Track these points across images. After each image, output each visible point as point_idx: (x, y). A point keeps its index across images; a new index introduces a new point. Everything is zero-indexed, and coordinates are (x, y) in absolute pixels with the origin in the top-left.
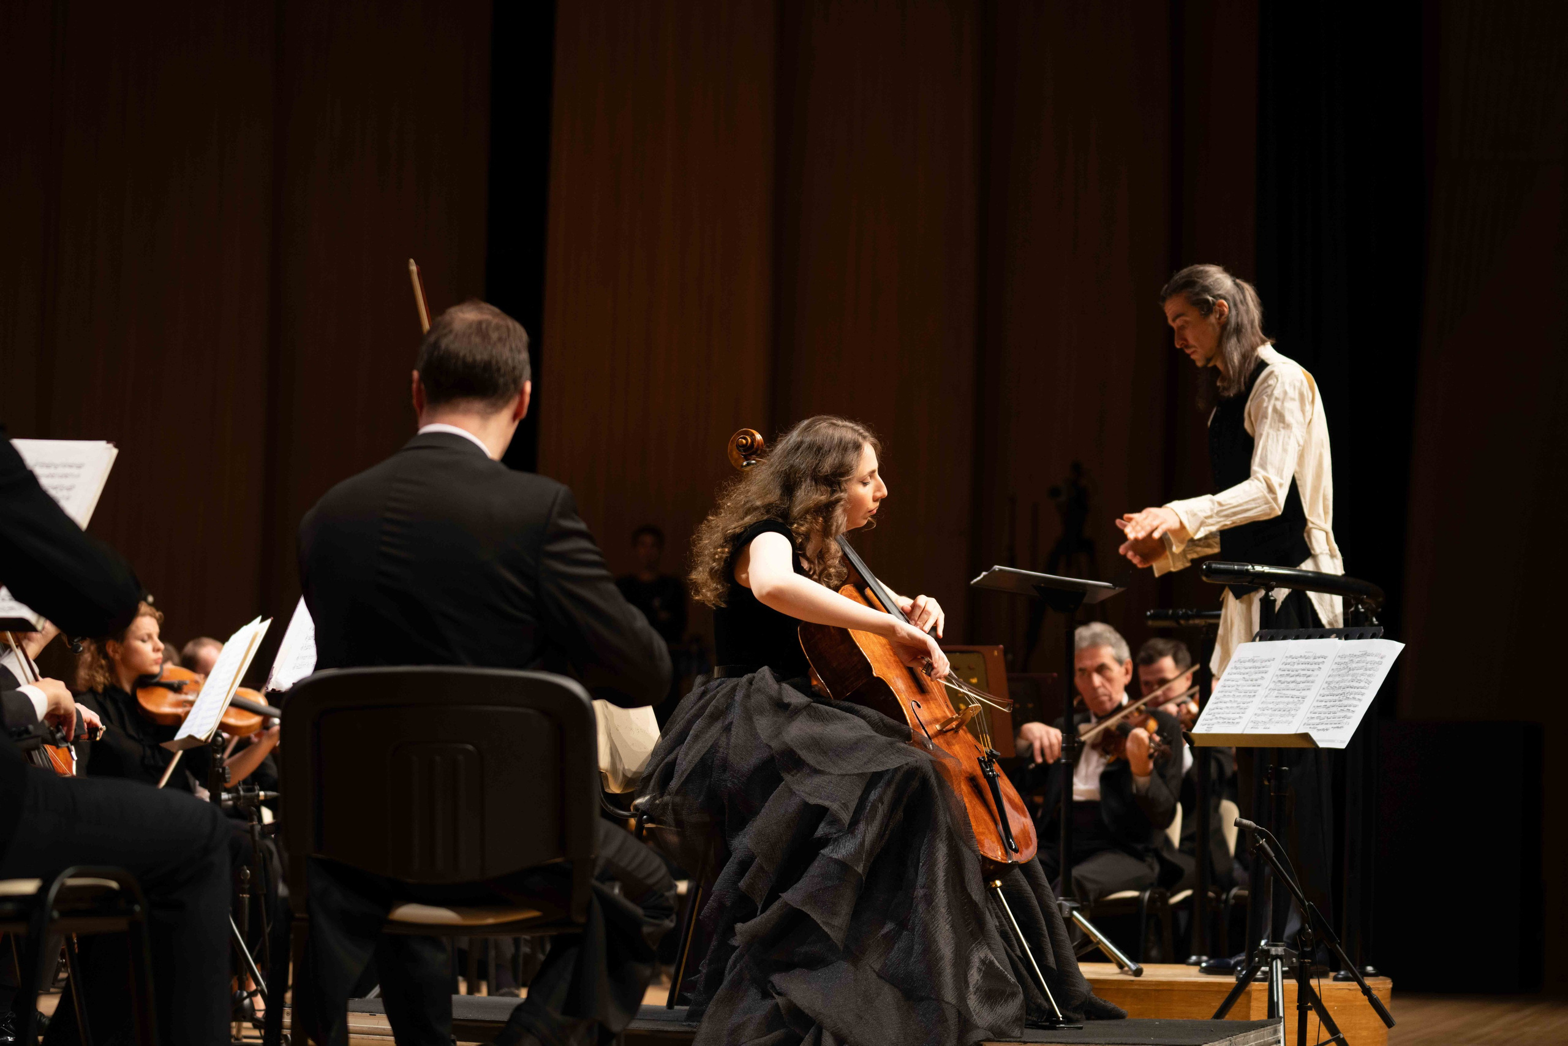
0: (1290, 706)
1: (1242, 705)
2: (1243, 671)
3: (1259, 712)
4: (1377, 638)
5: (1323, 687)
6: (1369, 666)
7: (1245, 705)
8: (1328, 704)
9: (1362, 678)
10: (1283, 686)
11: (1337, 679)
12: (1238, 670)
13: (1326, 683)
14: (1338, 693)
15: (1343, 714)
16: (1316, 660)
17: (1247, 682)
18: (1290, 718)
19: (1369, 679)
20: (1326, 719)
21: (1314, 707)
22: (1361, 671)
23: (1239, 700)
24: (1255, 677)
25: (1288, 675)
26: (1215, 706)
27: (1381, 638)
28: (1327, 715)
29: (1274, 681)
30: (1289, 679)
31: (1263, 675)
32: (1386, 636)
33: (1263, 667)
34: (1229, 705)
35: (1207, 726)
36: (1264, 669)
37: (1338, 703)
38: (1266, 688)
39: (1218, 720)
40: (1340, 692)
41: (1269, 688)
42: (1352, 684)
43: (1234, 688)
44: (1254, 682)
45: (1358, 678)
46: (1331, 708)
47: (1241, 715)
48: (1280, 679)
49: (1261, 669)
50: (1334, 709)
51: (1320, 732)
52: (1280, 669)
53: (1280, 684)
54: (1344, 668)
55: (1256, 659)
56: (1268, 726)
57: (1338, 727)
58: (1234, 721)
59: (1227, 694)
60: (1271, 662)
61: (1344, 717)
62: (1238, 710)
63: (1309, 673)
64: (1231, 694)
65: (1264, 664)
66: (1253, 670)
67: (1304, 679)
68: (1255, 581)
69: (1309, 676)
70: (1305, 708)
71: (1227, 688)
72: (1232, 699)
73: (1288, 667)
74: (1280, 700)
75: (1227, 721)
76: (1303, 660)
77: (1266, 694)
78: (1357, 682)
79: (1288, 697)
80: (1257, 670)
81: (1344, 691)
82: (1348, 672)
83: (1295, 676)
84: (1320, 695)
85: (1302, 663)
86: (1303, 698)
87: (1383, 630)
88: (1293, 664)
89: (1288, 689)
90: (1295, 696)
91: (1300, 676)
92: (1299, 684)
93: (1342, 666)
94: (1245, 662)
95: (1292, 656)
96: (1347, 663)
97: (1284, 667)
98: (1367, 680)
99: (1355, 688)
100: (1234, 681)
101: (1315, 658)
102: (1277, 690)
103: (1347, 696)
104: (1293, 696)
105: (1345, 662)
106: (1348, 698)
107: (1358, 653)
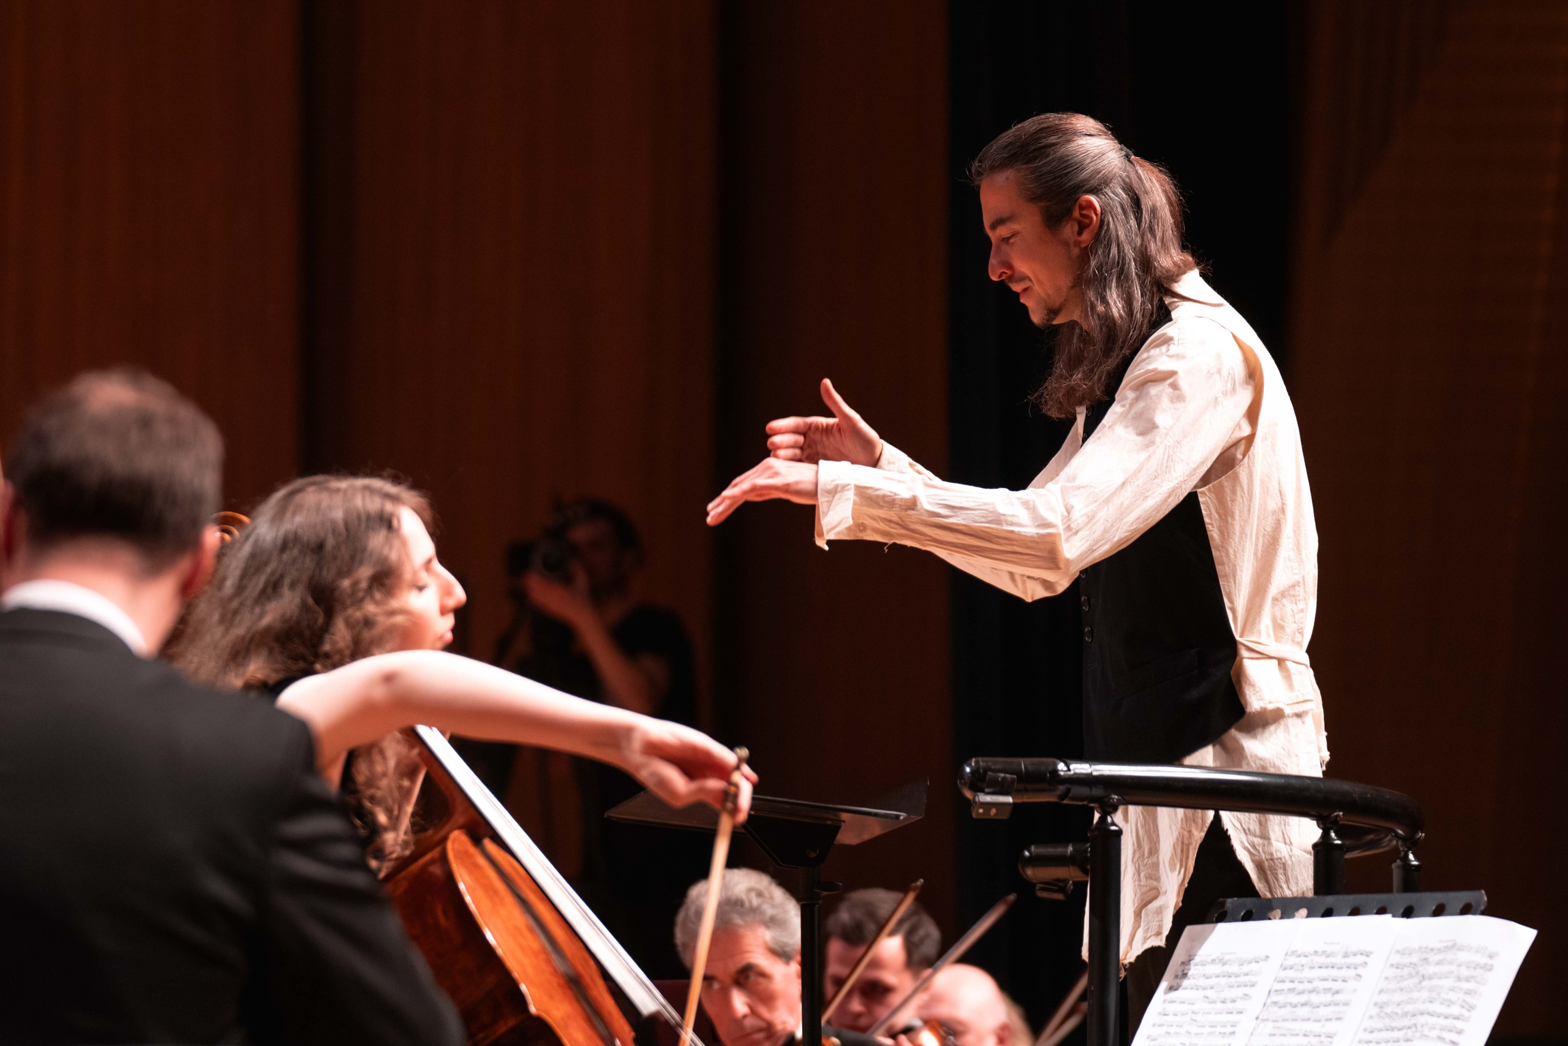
2: (1202, 981)
4: (1474, 913)
5: (1369, 1013)
6: (1464, 972)
9: (1453, 996)
10: (1285, 1012)
11: (1397, 997)
12: (1193, 981)
13: (1376, 1004)
14: (1403, 1025)
16: (1351, 960)
17: (1213, 1005)
19: (1468, 998)
22: (1449, 982)
24: (1228, 994)
25: (1292, 990)
27: (1483, 913)
30: (1295, 998)
31: (1247, 990)
33: (1246, 975)
36: (1247, 979)
38: (1254, 1017)
40: (1406, 1022)
42: (1431, 1007)
44: (1230, 1006)
45: (1444, 996)
48: (1278, 998)
49: (1242, 979)
52: (1276, 979)
53: (1278, 1009)
54: (1411, 976)
55: (1227, 957)
59: (1172, 1030)
60: (1262, 964)
63: (1336, 985)
64: (1182, 1030)
65: (1246, 968)
66: (1223, 981)
67: (1328, 998)
69: (1337, 992)
71: (1170, 1018)
73: (1292, 973)
74: (1278, 1041)
78: (1443, 1004)
79: (1297, 1035)
80: (1233, 980)
81: (1414, 1021)
82: (1420, 982)
83: (1306, 992)
84: (1365, 1030)
85: (1320, 965)
86: (1329, 1037)
87: (1486, 898)
88: (1301, 968)
89: (1296, 1020)
90: (1311, 1032)
91: (1318, 992)
92: (1318, 1009)
93: (1406, 971)
94: (1205, 965)
95: (1297, 951)
96: (1415, 965)
97: (1283, 974)
98: (1464, 1001)
99: (1438, 1017)
100: (1184, 1003)
101: (1346, 955)
102: (1274, 1021)
103: (1422, 1031)
104: (1307, 1033)
105: (1411, 964)
106: (1427, 1036)
107: (1437, 945)
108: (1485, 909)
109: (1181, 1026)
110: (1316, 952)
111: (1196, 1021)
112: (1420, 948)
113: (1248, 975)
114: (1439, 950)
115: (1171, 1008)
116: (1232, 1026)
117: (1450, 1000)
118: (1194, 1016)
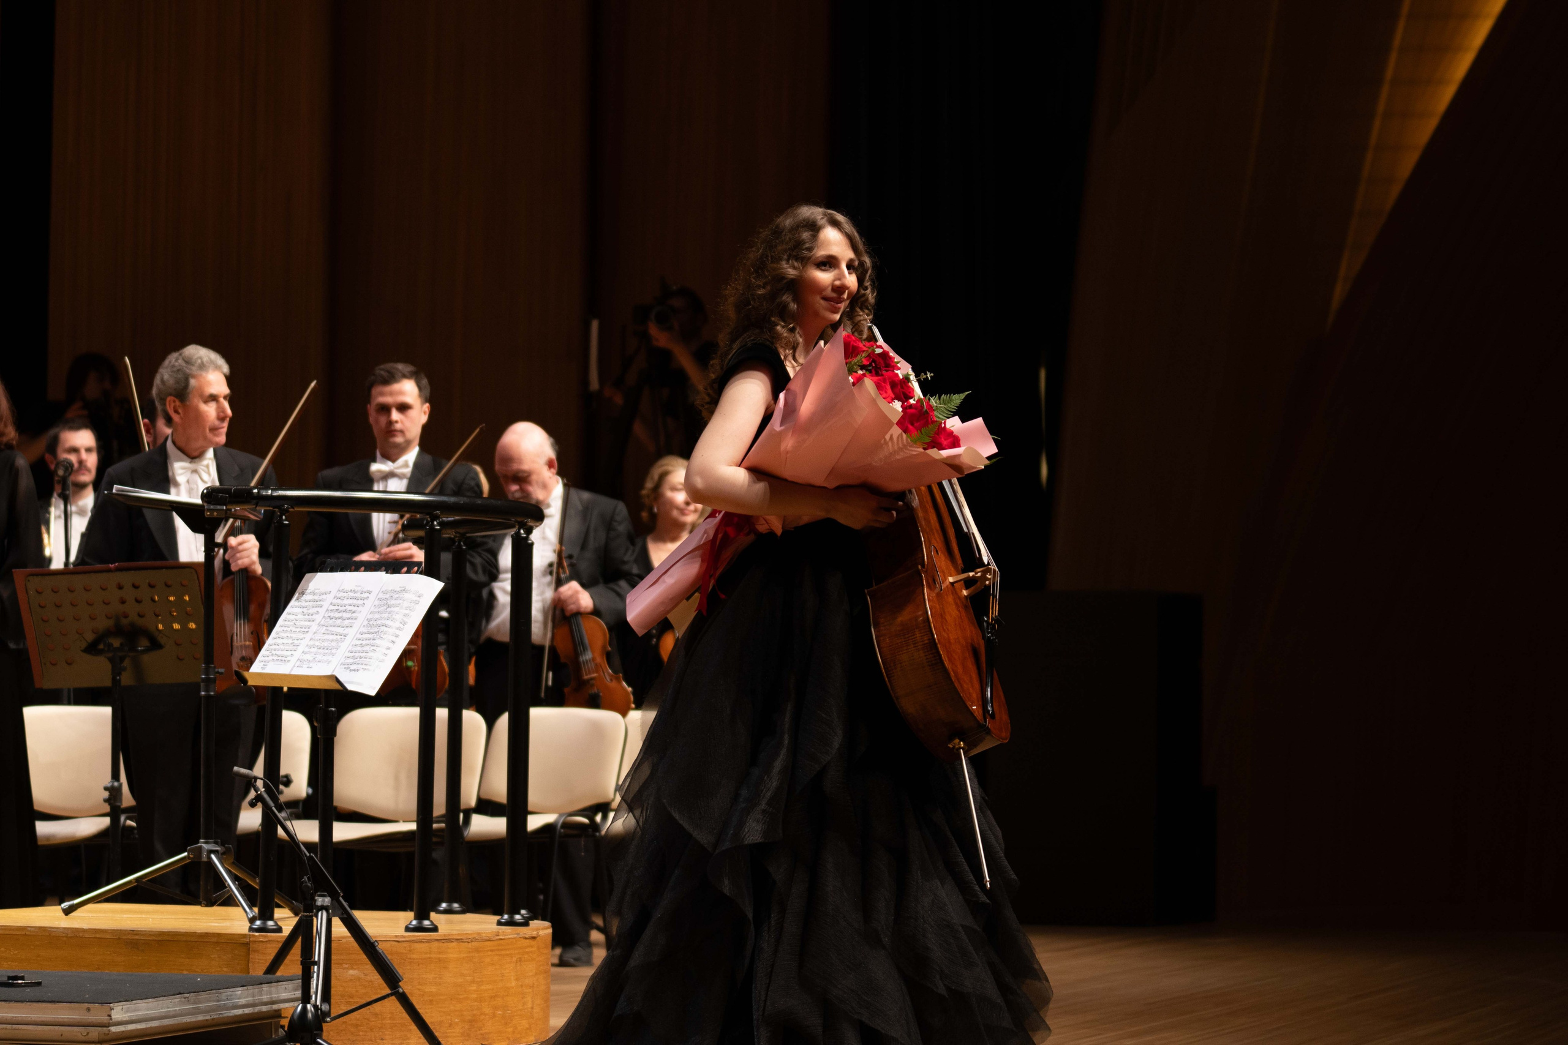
0: (332, 644)
1: (296, 641)
2: (304, 604)
3: (307, 649)
5: (363, 624)
6: (409, 604)
7: (298, 642)
8: (364, 642)
9: (399, 617)
10: (331, 622)
11: (377, 616)
12: (300, 603)
13: (367, 619)
14: (374, 631)
15: (372, 654)
16: (364, 596)
17: (306, 617)
19: (405, 617)
20: (358, 659)
21: (352, 645)
22: (398, 609)
23: (294, 635)
24: (312, 611)
25: (337, 610)
26: (274, 642)
29: (324, 617)
30: (337, 615)
31: (319, 609)
34: (285, 641)
35: (263, 663)
36: (320, 603)
37: (371, 642)
38: (318, 624)
39: (273, 658)
40: (376, 630)
41: (320, 623)
42: (387, 622)
43: (292, 623)
44: (310, 617)
45: (395, 616)
46: (365, 647)
47: (293, 652)
48: (329, 614)
49: (318, 603)
52: (332, 604)
53: (328, 620)
54: (384, 605)
55: (316, 591)
56: (312, 665)
57: (367, 669)
58: (285, 660)
59: (286, 629)
60: (327, 595)
61: (377, 660)
62: (291, 647)
63: (354, 609)
64: (289, 629)
65: (321, 597)
66: (311, 603)
67: (349, 615)
69: (354, 612)
70: (345, 646)
71: (287, 623)
72: (289, 635)
73: (339, 601)
74: (326, 637)
75: (281, 657)
76: (352, 594)
77: (315, 631)
78: (394, 620)
79: (334, 634)
80: (314, 603)
81: (379, 629)
82: (387, 609)
83: (342, 611)
84: (359, 633)
85: (351, 598)
86: (345, 636)
88: (346, 599)
89: (335, 626)
90: (338, 633)
91: (346, 612)
94: (308, 595)
96: (387, 599)
97: (335, 602)
100: (294, 615)
102: (325, 626)
103: (381, 635)
107: (398, 589)
110: (351, 590)
111: (297, 625)
112: (392, 591)
113: (321, 601)
116: (309, 628)
117: (397, 619)
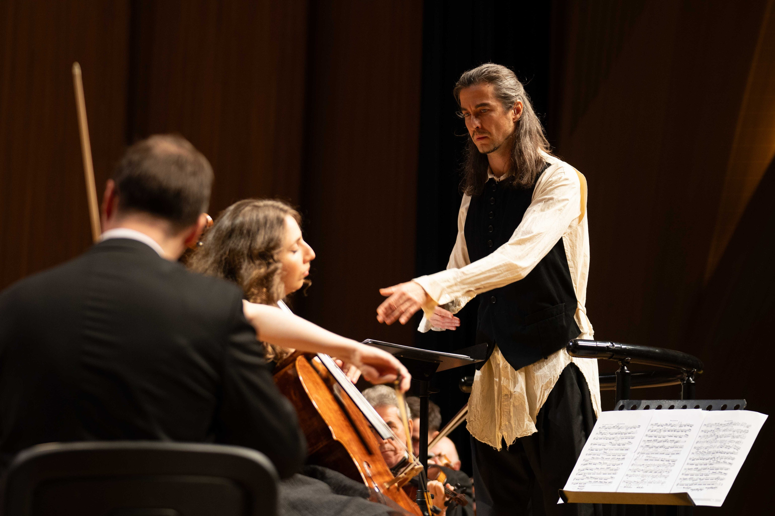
0: (660, 468)
1: (612, 467)
2: (608, 436)
3: (630, 473)
4: (741, 409)
5: (692, 451)
6: (736, 434)
7: (615, 467)
8: (699, 467)
9: (730, 444)
10: (651, 450)
11: (705, 445)
12: (604, 436)
14: (708, 457)
15: (715, 476)
18: (663, 479)
19: (737, 445)
20: (699, 481)
21: (685, 469)
22: (729, 439)
23: (608, 462)
24: (621, 441)
26: (585, 467)
27: (745, 409)
28: (699, 477)
29: (642, 446)
30: (657, 444)
31: (630, 440)
32: (749, 408)
34: (599, 466)
35: (578, 485)
36: (630, 435)
37: (709, 466)
38: (635, 452)
39: (590, 480)
40: (710, 456)
41: (637, 451)
42: (721, 450)
43: (601, 452)
44: (622, 447)
45: (727, 444)
46: (702, 470)
47: (613, 476)
48: (647, 444)
49: (627, 435)
50: (707, 471)
51: (694, 492)
52: (647, 435)
53: (648, 448)
54: (711, 436)
55: (620, 426)
56: (641, 485)
57: (712, 488)
58: (606, 481)
59: (595, 457)
60: (637, 429)
61: (717, 479)
62: (608, 471)
63: (676, 439)
64: (600, 457)
65: (629, 431)
66: (619, 436)
67: (672, 444)
68: (614, 357)
69: (677, 442)
70: (676, 470)
71: (594, 452)
72: (602, 462)
73: (654, 433)
74: (649, 462)
75: (599, 480)
76: (669, 428)
77: (635, 458)
78: (726, 448)
79: (658, 460)
80: (623, 435)
81: (713, 455)
82: (716, 439)
83: (662, 441)
84: (690, 459)
85: (669, 430)
86: (673, 461)
87: (746, 403)
88: (660, 431)
89: (658, 454)
90: (665, 459)
91: (668, 442)
92: (668, 449)
93: (709, 434)
94: (610, 429)
95: (657, 424)
96: (713, 431)
97: (650, 433)
98: (735, 446)
99: (724, 453)
100: (601, 445)
101: (681, 426)
102: (647, 454)
103: (717, 460)
104: (663, 460)
105: (711, 430)
106: (719, 462)
107: (724, 423)
108: (746, 407)
109: (599, 455)
110: (666, 424)
111: (606, 453)
112: (716, 424)
113: (630, 433)
114: (724, 425)
115: (594, 447)
116: (623, 456)
117: (729, 446)
118: (605, 451)
